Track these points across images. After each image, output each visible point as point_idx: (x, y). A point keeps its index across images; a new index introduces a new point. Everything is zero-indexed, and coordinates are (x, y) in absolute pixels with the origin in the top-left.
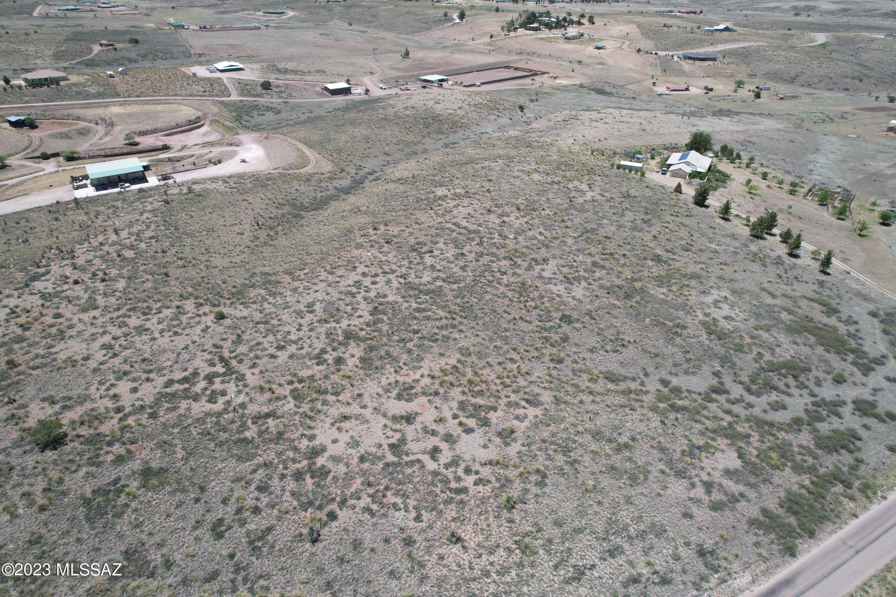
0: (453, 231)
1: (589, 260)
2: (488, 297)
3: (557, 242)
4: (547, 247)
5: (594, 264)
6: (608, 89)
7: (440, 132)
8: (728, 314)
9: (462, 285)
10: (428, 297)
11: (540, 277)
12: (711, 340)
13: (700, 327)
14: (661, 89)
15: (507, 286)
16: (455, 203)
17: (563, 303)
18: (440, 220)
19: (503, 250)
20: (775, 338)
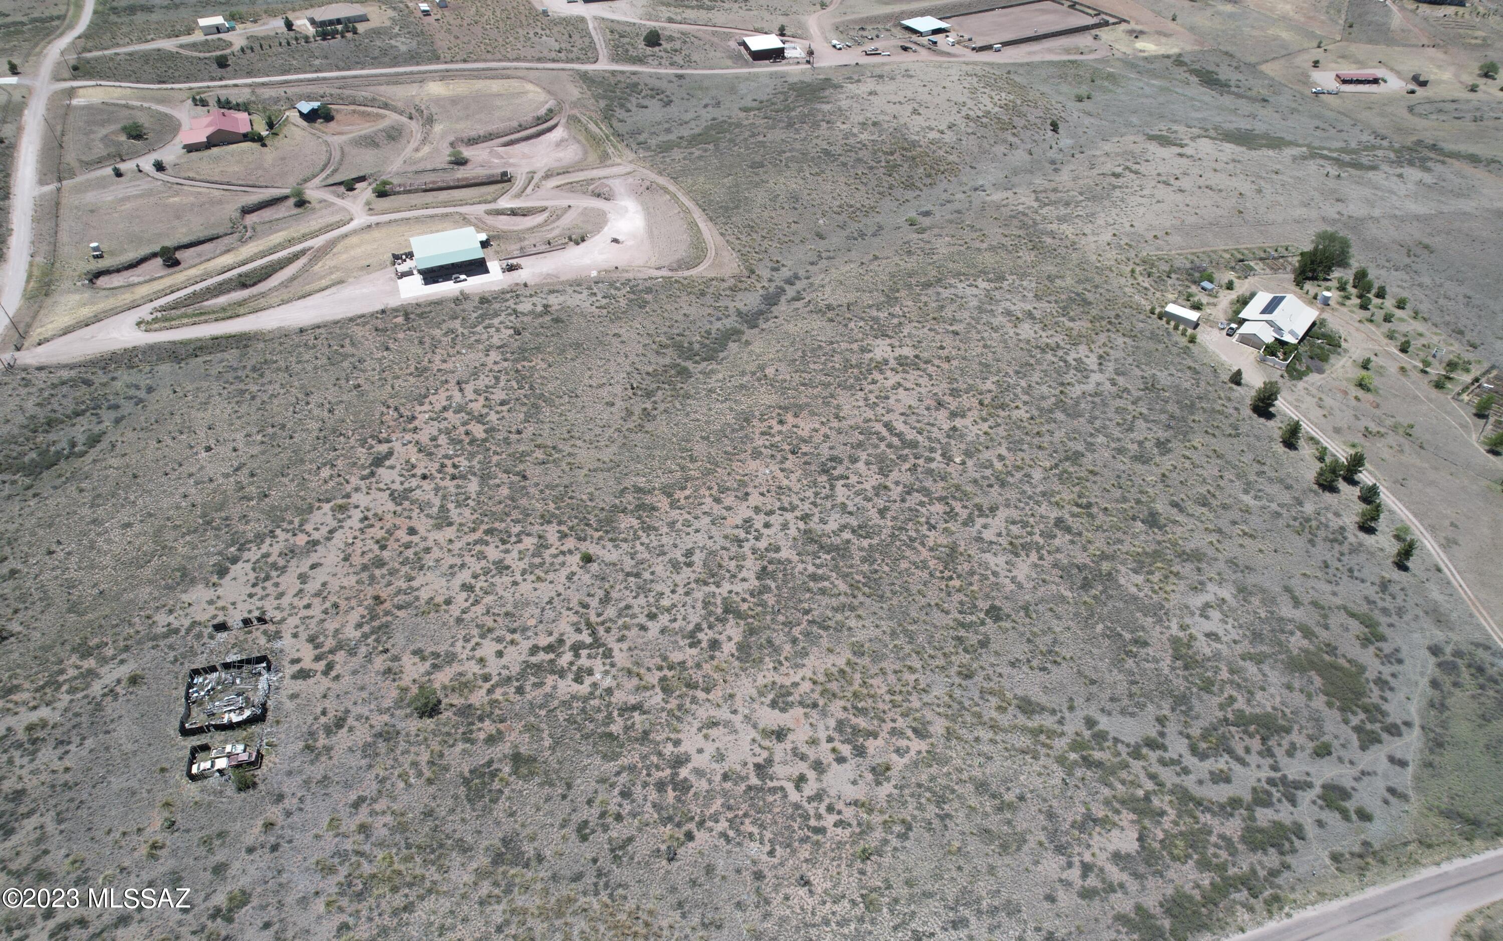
0: (882, 439)
1: (1054, 514)
2: (904, 565)
3: (1019, 475)
4: (1003, 484)
5: (1059, 522)
6: (1225, 73)
7: (909, 185)
8: (1215, 630)
9: (875, 541)
10: (828, 557)
11: (979, 539)
12: (1173, 669)
13: (1168, 645)
14: (1325, 79)
15: (931, 549)
16: (898, 378)
17: (997, 586)
18: (870, 414)
19: (942, 484)
20: (1264, 675)
